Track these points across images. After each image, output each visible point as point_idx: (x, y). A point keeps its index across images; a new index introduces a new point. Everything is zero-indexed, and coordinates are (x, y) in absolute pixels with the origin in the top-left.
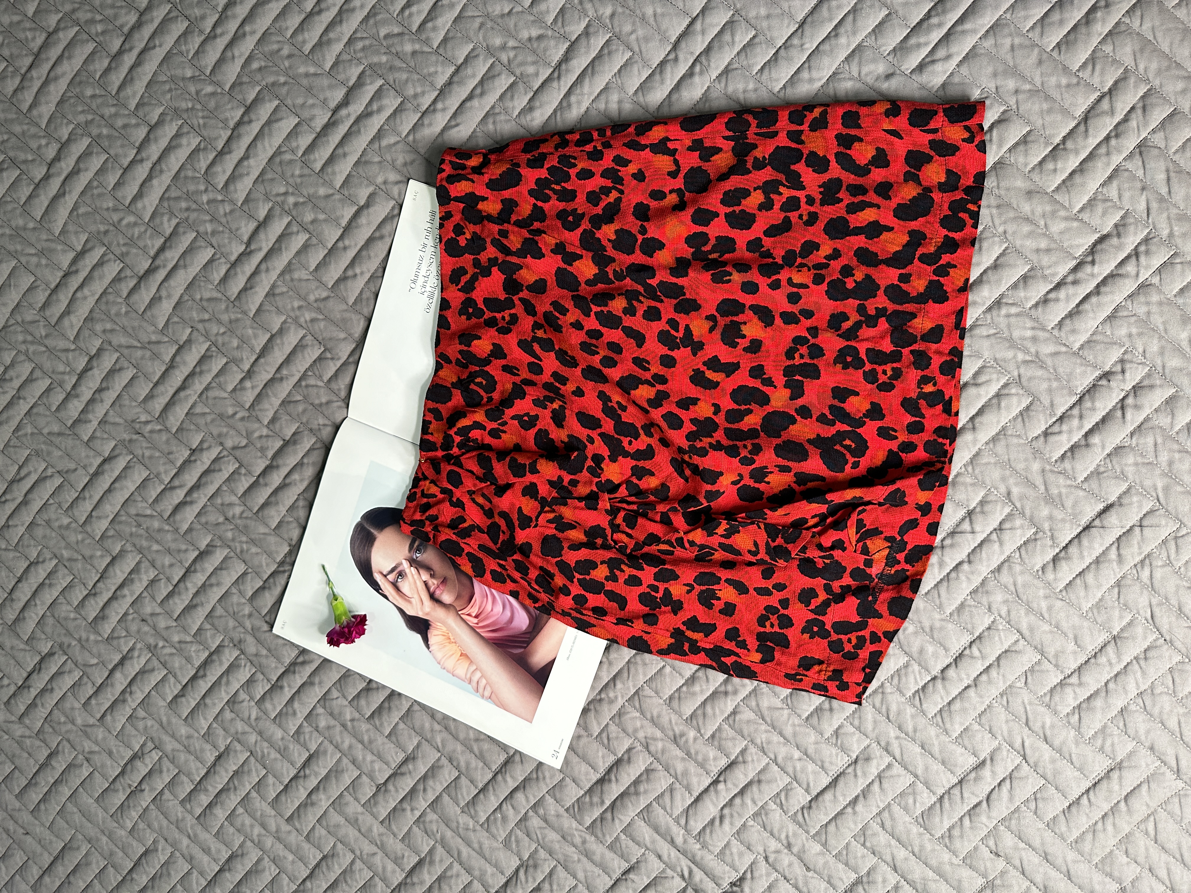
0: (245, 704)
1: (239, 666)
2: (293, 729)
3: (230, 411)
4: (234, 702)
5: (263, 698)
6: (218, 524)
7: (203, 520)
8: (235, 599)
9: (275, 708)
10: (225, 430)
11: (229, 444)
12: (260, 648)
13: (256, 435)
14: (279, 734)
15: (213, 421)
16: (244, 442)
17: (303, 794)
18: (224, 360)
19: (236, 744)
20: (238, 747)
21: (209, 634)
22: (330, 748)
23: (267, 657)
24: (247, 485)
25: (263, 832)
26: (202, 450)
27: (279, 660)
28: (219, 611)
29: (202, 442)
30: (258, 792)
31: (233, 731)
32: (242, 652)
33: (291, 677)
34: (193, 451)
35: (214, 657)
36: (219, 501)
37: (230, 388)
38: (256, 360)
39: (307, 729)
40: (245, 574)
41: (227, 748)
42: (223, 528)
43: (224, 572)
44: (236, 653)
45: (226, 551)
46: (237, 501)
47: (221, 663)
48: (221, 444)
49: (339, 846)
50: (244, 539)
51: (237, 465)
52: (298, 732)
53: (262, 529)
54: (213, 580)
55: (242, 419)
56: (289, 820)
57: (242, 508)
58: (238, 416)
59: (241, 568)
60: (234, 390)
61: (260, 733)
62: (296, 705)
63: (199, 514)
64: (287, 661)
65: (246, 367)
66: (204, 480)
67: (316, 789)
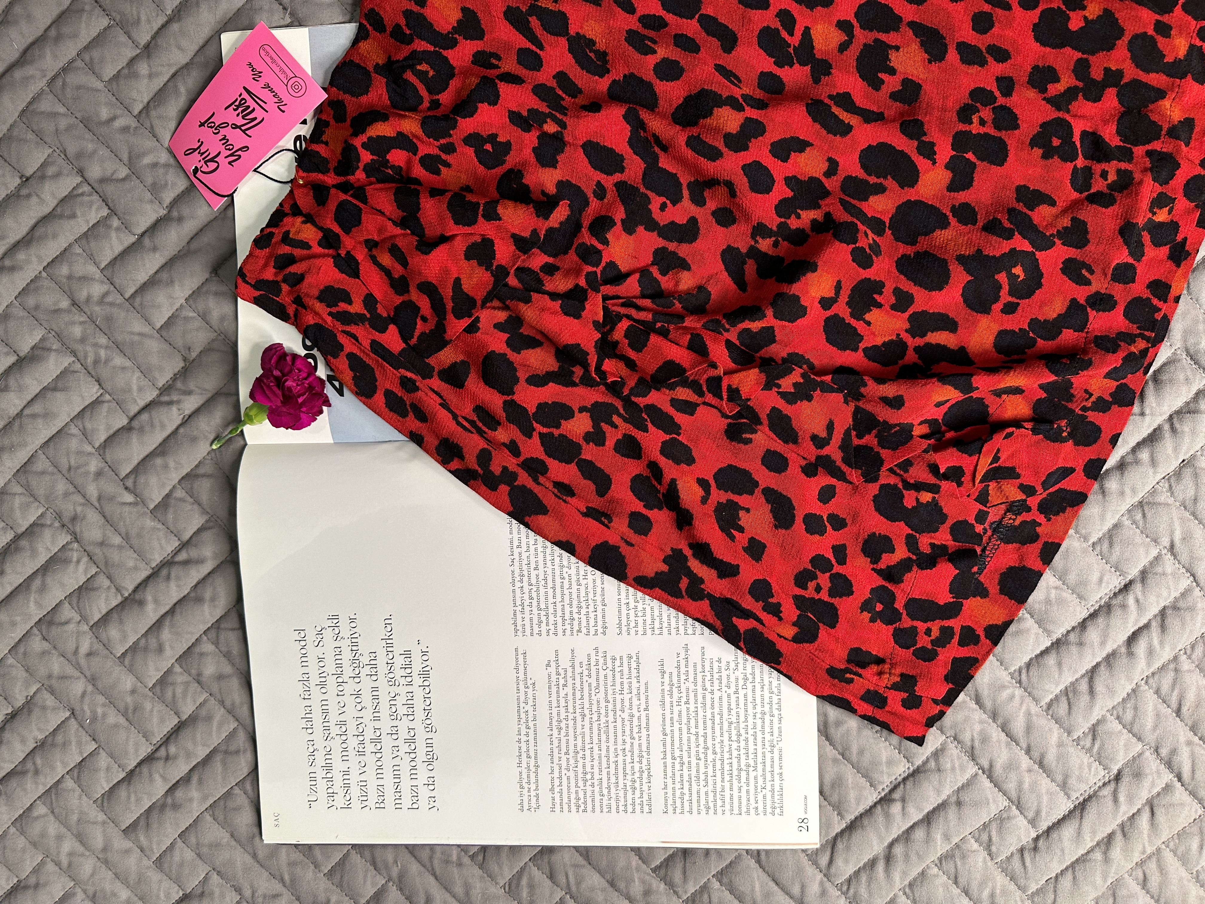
0: (71, 627)
1: (66, 561)
2: (153, 675)
3: (105, 113)
4: (51, 623)
5: (105, 619)
6: (57, 311)
7: (31, 301)
8: (74, 444)
9: (125, 637)
10: (90, 147)
11: (95, 172)
12: (110, 532)
13: (147, 160)
14: (128, 682)
15: (69, 128)
16: (123, 172)
17: (159, 788)
18: (105, 22)
19: (46, 695)
20: (50, 701)
21: (17, 501)
22: (219, 713)
23: (120, 547)
24: (118, 248)
25: (81, 849)
26: (43, 177)
27: (141, 555)
28: (42, 464)
29: (44, 165)
30: (78, 781)
31: (42, 671)
32: (76, 539)
33: (162, 585)
34: (26, 180)
35: (23, 543)
36: (64, 270)
37: (109, 72)
38: (164, 26)
39: (180, 677)
40: (97, 403)
41: (29, 703)
42: (66, 318)
43: (59, 395)
44: (64, 538)
45: (66, 361)
46: (98, 275)
47: (34, 554)
48: (81, 172)
49: (215, 878)
50: (103, 340)
51: (105, 212)
52: (163, 681)
53: (138, 326)
54: (37, 408)
55: (125, 129)
56: (130, 830)
57: (106, 287)
58: (118, 124)
59: (91, 392)
60: (117, 77)
61: (93, 680)
62: (166, 634)
63: (24, 292)
64: (157, 558)
65: (144, 38)
66: (40, 231)
67: (186, 780)
